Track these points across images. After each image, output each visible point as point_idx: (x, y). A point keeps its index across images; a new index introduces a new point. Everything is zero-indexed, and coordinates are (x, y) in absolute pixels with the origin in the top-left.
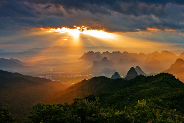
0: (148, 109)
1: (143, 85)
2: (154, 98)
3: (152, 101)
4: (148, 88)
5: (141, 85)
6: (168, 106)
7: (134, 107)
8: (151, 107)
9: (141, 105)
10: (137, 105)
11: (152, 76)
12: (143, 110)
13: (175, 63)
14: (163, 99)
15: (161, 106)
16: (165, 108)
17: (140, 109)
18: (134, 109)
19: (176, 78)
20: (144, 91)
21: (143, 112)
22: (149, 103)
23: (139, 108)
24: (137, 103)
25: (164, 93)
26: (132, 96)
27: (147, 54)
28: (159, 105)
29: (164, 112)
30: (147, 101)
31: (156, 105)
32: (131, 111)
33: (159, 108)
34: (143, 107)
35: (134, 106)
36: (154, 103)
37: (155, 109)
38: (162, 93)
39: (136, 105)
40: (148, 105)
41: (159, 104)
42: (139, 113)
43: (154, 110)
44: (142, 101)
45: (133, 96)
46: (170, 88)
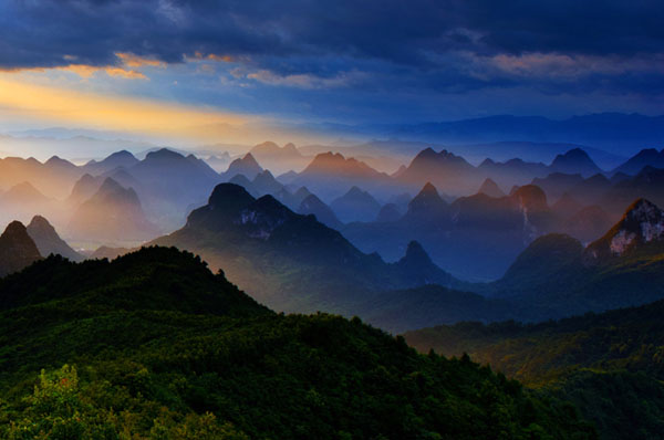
0: (88, 409)
1: (64, 301)
2: (113, 358)
3: (102, 375)
4: (87, 315)
5: (53, 303)
6: (176, 398)
7: (24, 399)
8: (99, 403)
9: (54, 390)
10: (36, 393)
11: (106, 259)
12: (65, 415)
13: (207, 203)
14: (156, 368)
15: (145, 396)
16: (164, 409)
17: (50, 410)
18: (22, 408)
19: (215, 272)
20: (66, 326)
21: (63, 426)
22: (89, 380)
23: (48, 407)
24: (38, 382)
25: (158, 336)
26: (14, 348)
27: (83, 164)
28: (133, 394)
29: (157, 425)
30: (79, 374)
31: (122, 394)
32: (9, 416)
33: (136, 409)
34: (61, 400)
35: (21, 394)
36: (114, 384)
37: (117, 410)
38: (146, 340)
39: (32, 392)
40: (87, 393)
41: (134, 386)
42: (47, 427)
43: (111, 417)
44: (56, 372)
45: (19, 349)
46: (185, 316)
